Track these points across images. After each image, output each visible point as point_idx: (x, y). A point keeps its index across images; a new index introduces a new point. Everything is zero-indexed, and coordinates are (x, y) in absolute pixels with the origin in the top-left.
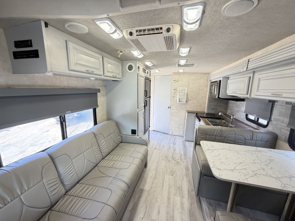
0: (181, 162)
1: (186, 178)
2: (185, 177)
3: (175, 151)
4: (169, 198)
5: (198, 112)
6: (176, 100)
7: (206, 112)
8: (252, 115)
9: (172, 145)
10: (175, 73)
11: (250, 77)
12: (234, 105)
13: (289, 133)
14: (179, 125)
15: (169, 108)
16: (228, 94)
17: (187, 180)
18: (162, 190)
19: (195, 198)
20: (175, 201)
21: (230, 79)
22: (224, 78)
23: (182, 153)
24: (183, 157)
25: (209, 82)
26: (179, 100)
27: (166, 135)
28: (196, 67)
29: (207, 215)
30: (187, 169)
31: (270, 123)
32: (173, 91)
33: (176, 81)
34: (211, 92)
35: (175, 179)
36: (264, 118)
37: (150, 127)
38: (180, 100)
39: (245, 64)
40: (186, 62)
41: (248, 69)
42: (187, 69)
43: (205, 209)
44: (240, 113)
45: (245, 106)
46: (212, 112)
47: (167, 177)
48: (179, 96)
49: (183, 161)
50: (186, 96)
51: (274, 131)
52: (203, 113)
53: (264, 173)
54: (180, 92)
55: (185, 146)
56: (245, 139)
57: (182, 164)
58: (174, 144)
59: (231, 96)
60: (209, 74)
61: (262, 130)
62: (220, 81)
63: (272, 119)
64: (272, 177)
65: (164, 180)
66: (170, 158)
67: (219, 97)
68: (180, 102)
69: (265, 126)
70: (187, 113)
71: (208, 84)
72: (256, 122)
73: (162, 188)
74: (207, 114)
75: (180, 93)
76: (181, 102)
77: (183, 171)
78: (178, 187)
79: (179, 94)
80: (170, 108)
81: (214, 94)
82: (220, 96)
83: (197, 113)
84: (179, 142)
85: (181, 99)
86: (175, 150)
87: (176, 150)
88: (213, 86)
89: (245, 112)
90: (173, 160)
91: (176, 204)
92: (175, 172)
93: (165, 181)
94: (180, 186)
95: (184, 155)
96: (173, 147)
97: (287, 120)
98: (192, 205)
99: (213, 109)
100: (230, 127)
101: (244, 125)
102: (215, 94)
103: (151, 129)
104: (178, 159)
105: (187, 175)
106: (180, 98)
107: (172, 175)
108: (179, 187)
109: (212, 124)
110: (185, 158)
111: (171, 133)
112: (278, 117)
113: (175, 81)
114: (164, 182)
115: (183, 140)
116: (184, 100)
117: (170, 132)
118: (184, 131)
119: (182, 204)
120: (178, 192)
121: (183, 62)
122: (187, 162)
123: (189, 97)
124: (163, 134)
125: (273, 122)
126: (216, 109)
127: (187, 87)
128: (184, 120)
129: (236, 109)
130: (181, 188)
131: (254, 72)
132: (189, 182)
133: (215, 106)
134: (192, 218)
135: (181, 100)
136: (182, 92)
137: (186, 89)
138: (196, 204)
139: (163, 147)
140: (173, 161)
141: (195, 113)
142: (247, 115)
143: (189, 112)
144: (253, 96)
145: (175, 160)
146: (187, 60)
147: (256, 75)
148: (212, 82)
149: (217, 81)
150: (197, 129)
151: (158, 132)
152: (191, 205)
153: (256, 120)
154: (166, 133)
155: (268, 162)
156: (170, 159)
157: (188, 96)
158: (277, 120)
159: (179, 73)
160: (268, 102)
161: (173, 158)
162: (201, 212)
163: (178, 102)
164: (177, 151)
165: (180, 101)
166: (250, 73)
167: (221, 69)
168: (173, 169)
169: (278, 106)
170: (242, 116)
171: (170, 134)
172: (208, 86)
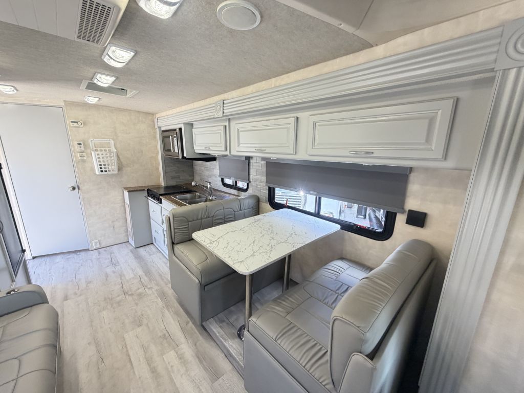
0: (146, 289)
1: (169, 311)
2: (167, 311)
3: (123, 278)
4: (154, 368)
5: (149, 188)
6: (93, 169)
7: (163, 185)
8: (229, 178)
9: (109, 270)
10: (71, 104)
11: (225, 126)
12: (203, 168)
13: (267, 192)
14: (113, 222)
15: (74, 189)
16: (197, 151)
17: (172, 313)
18: (133, 368)
19: (196, 330)
20: (167, 363)
21: (194, 127)
22: (185, 124)
23: (140, 272)
24: (145, 279)
25: (158, 130)
26: (101, 168)
27: (83, 253)
28: (132, 97)
29: (223, 338)
30: (163, 295)
31: (250, 185)
32: (77, 148)
33: (79, 123)
34: (167, 148)
35: (149, 328)
36: (243, 180)
37: (24, 251)
38: (103, 166)
39: (219, 107)
40: (113, 82)
41: (224, 115)
42: (109, 100)
43: (219, 333)
44: (214, 178)
45: (218, 167)
46: (173, 183)
47: (130, 337)
48: (99, 158)
49: (149, 287)
50: (115, 158)
51: (255, 194)
52: (159, 187)
53: (275, 242)
54: (96, 150)
55: (138, 258)
56: (234, 212)
57: (149, 292)
58: (114, 264)
59: (200, 153)
60: (153, 114)
61: (243, 195)
62: (180, 129)
63: (251, 180)
64: (282, 242)
65: (126, 347)
66: (118, 296)
67: (183, 157)
68: (104, 173)
69: (246, 190)
70: (126, 193)
71: (155, 133)
72: (234, 187)
73: (129, 366)
74: (166, 188)
75: (99, 152)
76: (106, 171)
77: (158, 304)
78: (161, 337)
79: (98, 154)
80: (79, 189)
81: (174, 151)
82: (185, 155)
83: (148, 190)
84: (124, 256)
85: (105, 165)
86: (121, 276)
87: (125, 273)
88: (169, 137)
89: (219, 176)
90: (127, 296)
91: (172, 366)
92: (142, 315)
93: (129, 348)
94: (165, 332)
95: (146, 275)
96: (114, 272)
97: (264, 179)
98: (197, 344)
99: (173, 178)
100: (211, 200)
101: (223, 194)
102: (176, 151)
103: (28, 255)
104: (138, 289)
105: (168, 306)
106: (102, 163)
107: (140, 325)
108: (164, 335)
109: (186, 202)
110: (150, 280)
111: (96, 244)
112: (256, 177)
113: (77, 122)
114: (127, 351)
115: (131, 248)
116: (113, 168)
117: (92, 244)
118: (127, 231)
119: (181, 357)
120: (166, 345)
121: (105, 80)
122: (157, 285)
123: (122, 160)
124: (71, 255)
125: (253, 183)
126: (179, 177)
127: (113, 139)
128: (123, 208)
129: (207, 173)
130: (167, 335)
131: (229, 120)
132: (177, 313)
133: (176, 173)
134: (204, 363)
135: (105, 168)
136: (103, 149)
137: (112, 142)
138: (201, 338)
139: (88, 282)
140: (129, 298)
141: (144, 190)
142: (222, 180)
143: (131, 191)
144: (234, 153)
145: (132, 295)
146: (117, 78)
147: (232, 123)
148: (163, 131)
149: (175, 130)
150: (169, 217)
151: (54, 257)
152: (195, 345)
153: (234, 184)
154: (80, 251)
155: (271, 228)
156: (118, 299)
157: (120, 157)
158: (256, 180)
159: (86, 106)
160: (244, 159)
161: (125, 293)
162: (212, 343)
163: (97, 173)
164: (129, 275)
165: (103, 170)
166: (225, 120)
167: (178, 109)
168: (136, 312)
169: (254, 164)
170: (217, 184)
171: (95, 247)
172: (155, 137)
